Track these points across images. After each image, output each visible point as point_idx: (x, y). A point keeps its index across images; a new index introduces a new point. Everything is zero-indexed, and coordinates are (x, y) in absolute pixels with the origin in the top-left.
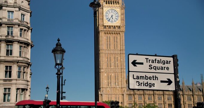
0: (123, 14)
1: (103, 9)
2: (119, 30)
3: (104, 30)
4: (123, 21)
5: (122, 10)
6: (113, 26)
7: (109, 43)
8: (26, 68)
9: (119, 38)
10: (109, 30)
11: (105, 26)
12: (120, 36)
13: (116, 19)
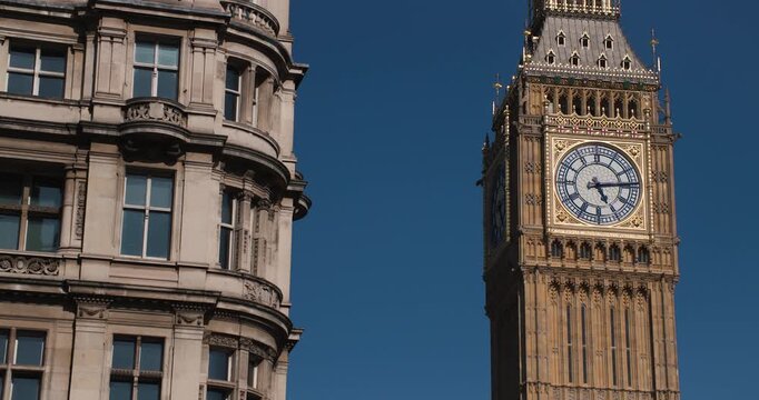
0: (668, 175)
1: (542, 140)
2: (641, 269)
3: (549, 268)
4: (664, 218)
5: (661, 154)
6: (608, 245)
7: (580, 346)
8: (266, 364)
9: (640, 316)
10: (583, 264)
11: (557, 243)
12: (645, 306)
13: (622, 200)
